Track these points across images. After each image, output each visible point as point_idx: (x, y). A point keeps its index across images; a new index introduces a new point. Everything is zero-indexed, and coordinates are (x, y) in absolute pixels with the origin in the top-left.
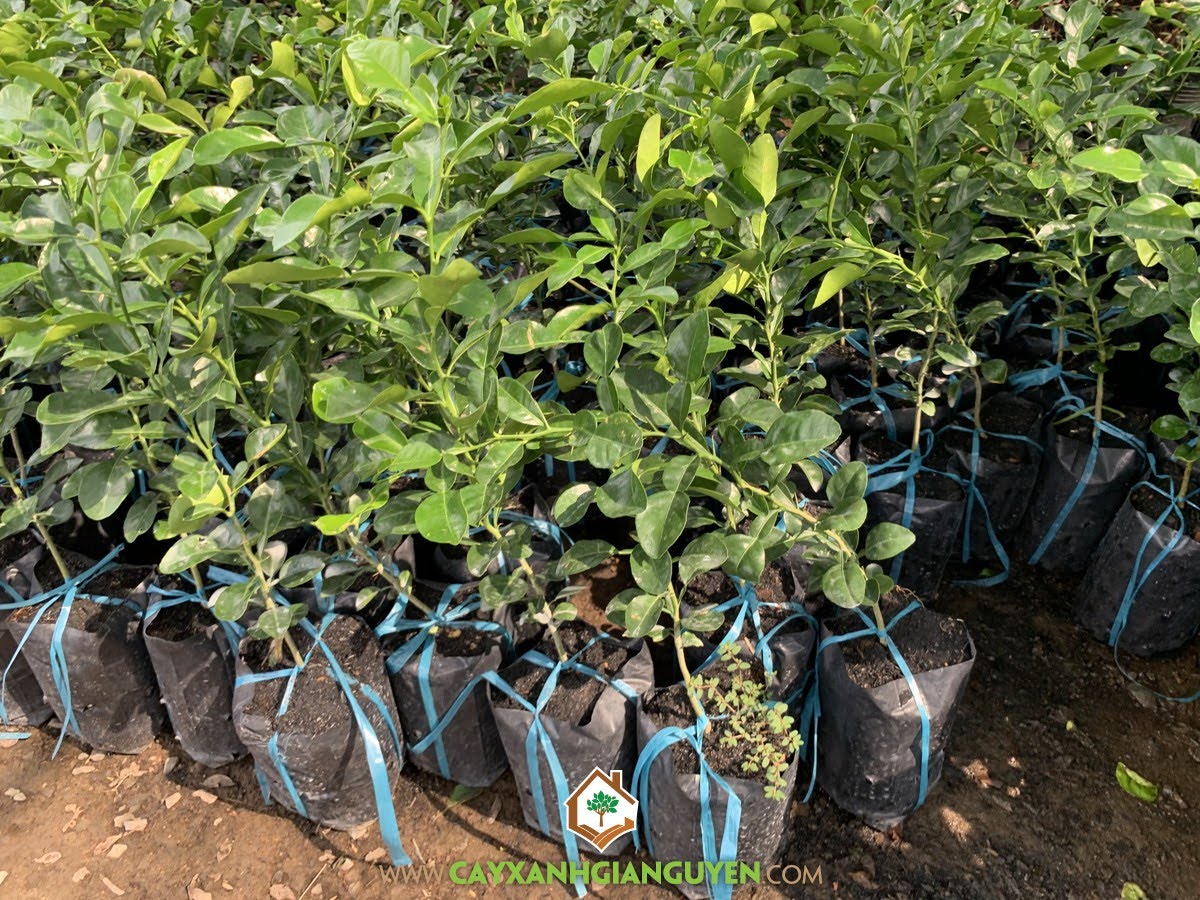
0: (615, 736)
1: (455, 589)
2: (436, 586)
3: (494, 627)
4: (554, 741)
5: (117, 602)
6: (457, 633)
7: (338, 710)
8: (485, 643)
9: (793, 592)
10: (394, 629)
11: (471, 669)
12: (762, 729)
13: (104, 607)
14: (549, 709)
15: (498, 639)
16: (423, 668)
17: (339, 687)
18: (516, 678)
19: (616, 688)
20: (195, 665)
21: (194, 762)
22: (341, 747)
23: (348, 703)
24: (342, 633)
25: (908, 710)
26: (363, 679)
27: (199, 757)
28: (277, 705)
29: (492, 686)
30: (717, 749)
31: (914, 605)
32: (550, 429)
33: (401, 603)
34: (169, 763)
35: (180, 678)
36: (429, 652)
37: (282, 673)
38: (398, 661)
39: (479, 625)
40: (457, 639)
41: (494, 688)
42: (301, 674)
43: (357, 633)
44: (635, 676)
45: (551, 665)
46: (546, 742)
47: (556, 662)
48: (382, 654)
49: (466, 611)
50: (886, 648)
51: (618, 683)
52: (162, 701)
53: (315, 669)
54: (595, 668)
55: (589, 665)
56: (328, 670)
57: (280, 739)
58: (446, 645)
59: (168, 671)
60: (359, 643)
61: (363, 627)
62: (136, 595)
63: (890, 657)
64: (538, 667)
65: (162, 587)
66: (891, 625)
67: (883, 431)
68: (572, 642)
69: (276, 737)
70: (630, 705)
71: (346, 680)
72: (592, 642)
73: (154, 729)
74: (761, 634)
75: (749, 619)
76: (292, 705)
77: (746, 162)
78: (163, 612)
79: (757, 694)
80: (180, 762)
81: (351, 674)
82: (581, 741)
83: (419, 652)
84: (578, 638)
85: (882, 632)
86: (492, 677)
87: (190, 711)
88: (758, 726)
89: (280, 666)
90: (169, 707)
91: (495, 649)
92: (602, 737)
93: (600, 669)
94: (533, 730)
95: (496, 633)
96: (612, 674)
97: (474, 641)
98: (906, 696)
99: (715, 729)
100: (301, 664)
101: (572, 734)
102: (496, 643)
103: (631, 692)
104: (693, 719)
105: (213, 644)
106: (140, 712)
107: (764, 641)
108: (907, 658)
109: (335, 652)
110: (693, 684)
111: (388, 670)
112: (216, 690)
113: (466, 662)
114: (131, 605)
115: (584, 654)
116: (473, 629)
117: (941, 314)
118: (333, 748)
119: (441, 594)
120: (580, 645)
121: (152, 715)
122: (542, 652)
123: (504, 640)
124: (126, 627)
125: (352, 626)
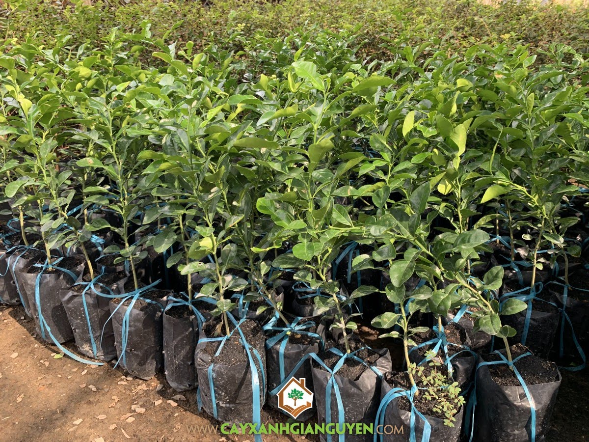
0: (369, 392)
1: (300, 318)
2: (292, 316)
3: (317, 336)
4: (340, 388)
5: (154, 302)
6: (299, 336)
7: (242, 357)
8: (312, 341)
9: (465, 341)
10: (271, 328)
11: (304, 350)
12: (444, 396)
13: (149, 304)
14: (339, 373)
15: (318, 341)
16: (282, 348)
17: (244, 347)
18: (325, 359)
19: (372, 370)
20: (183, 333)
21: (171, 387)
22: (241, 376)
23: (247, 355)
24: (248, 327)
25: (523, 404)
26: (255, 346)
27: (173, 385)
28: (215, 353)
29: (313, 359)
30: (421, 403)
31: (528, 354)
32: (354, 227)
33: (276, 317)
34: (159, 387)
35: (174, 338)
36: (285, 342)
37: (220, 339)
38: (271, 343)
39: (310, 334)
40: (299, 339)
41: (314, 360)
42: (228, 340)
43: (255, 328)
44: (382, 367)
45: (342, 355)
46: (336, 387)
47: (344, 354)
48: (265, 337)
49: (304, 327)
50: (513, 372)
51: (374, 368)
52: (164, 352)
53: (234, 338)
54: (363, 359)
55: (360, 358)
56: (240, 340)
57: (214, 367)
58: (293, 340)
59: (170, 334)
60: (255, 331)
61: (258, 326)
62: (162, 301)
63: (515, 376)
64: (336, 355)
65: (174, 297)
66: (515, 361)
67: (517, 281)
68: (353, 345)
69: (212, 365)
70: (379, 380)
71: (247, 346)
72: (363, 348)
73: (156, 368)
74: (447, 357)
75: (441, 349)
76: (222, 353)
77: (451, 134)
78: (173, 307)
79: (443, 380)
80: (164, 387)
81: (250, 344)
82: (353, 390)
83: (281, 341)
84: (356, 345)
85: (511, 362)
86: (313, 355)
87: (175, 357)
88: (443, 394)
89: (219, 336)
90: (166, 355)
91: (316, 344)
92: (364, 390)
93: (366, 360)
94: (330, 382)
95: (317, 338)
96: (371, 364)
97: (306, 340)
98: (523, 396)
99: (420, 394)
100: (229, 335)
101: (349, 386)
102: (317, 342)
103: (380, 373)
104: (410, 387)
105: (192, 324)
106: (152, 358)
107: (449, 359)
108: (524, 379)
109: (244, 333)
110: (411, 367)
111: (266, 346)
112: (188, 347)
113: (302, 347)
114: (159, 305)
115: (358, 352)
116: (307, 335)
117: (545, 219)
118: (237, 375)
119: (294, 319)
120: (357, 348)
121: (157, 361)
122: (339, 349)
123: (320, 342)
124: (156, 314)
125: (253, 325)
